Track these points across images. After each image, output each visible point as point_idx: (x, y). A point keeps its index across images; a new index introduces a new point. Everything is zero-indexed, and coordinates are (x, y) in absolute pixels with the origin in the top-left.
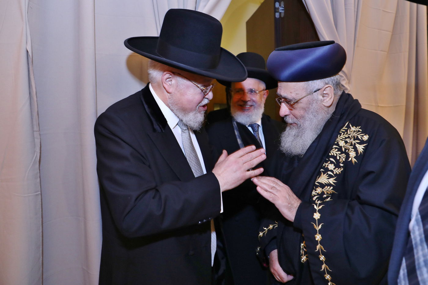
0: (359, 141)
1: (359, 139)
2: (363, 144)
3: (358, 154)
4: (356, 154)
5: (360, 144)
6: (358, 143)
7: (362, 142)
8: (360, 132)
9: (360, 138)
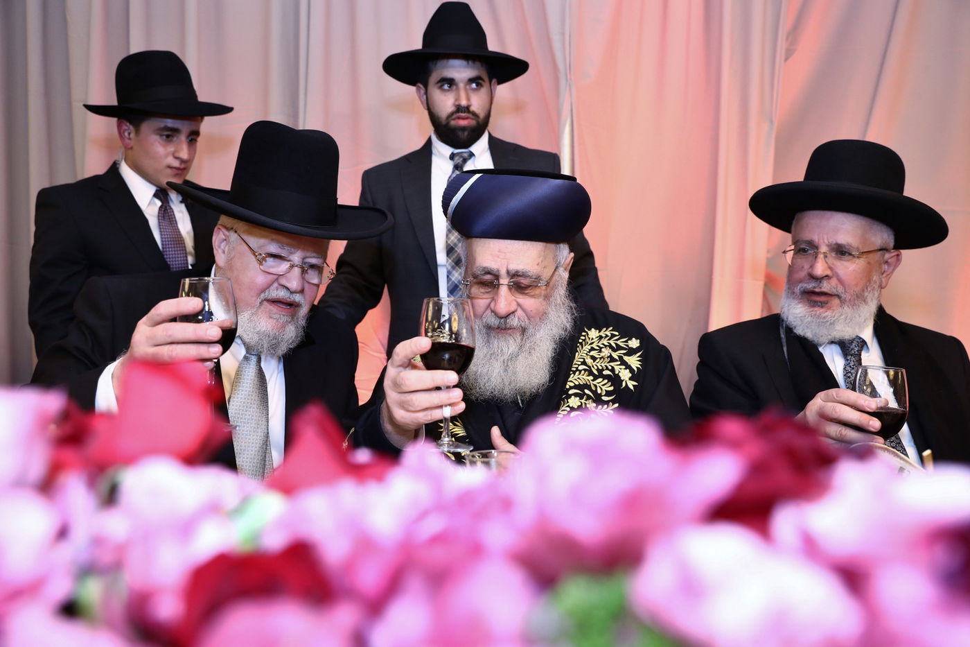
0: (625, 351)
1: (622, 348)
2: (636, 354)
3: (634, 371)
4: (631, 372)
5: (630, 356)
6: (625, 354)
7: (631, 352)
8: (616, 336)
9: (625, 346)
